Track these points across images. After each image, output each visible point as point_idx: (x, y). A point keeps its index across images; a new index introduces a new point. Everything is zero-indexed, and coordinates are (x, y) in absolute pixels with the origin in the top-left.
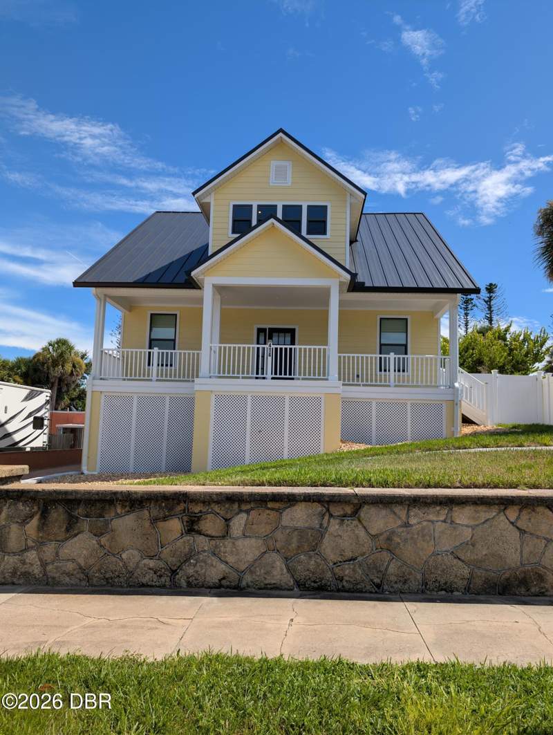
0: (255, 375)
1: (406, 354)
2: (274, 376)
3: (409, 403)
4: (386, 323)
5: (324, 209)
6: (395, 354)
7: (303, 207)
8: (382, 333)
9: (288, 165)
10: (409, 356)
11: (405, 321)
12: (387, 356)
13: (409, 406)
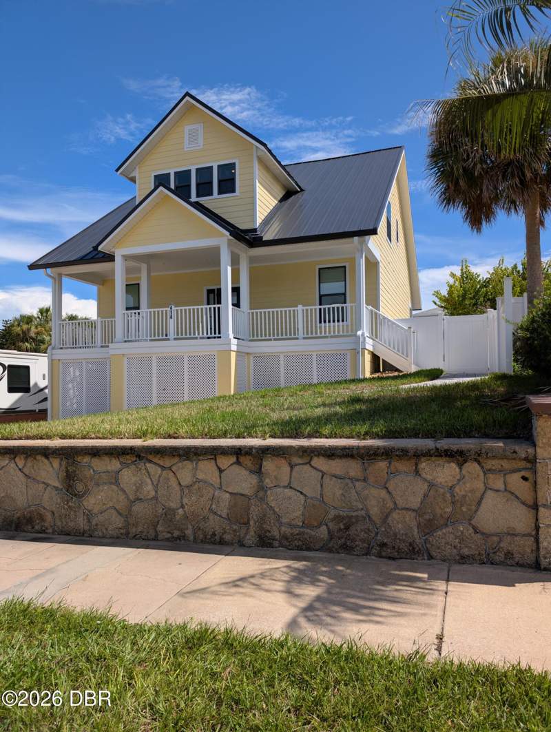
0: (149, 338)
1: (345, 303)
2: (176, 337)
3: (314, 354)
4: (325, 273)
5: (233, 166)
6: (303, 306)
7: (214, 168)
8: (321, 284)
9: (199, 127)
10: (348, 305)
11: (343, 269)
12: (296, 309)
13: (315, 357)
